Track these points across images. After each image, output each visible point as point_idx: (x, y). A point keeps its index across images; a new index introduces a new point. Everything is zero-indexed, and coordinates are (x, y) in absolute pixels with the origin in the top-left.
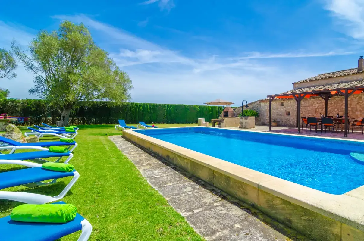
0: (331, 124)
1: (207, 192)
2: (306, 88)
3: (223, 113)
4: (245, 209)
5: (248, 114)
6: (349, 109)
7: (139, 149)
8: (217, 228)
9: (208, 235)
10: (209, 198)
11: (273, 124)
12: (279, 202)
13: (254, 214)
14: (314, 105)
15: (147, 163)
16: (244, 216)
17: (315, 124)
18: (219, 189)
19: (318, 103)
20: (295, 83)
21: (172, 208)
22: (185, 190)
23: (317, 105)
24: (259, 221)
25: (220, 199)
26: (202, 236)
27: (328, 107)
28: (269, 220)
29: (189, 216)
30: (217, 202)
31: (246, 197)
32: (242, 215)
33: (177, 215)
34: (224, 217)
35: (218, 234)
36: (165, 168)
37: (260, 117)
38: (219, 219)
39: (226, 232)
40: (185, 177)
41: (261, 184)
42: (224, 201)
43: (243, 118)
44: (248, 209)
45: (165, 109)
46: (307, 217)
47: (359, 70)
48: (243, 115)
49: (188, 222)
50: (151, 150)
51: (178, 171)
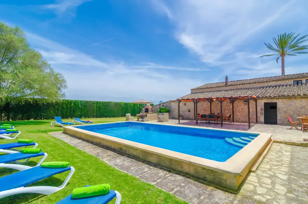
0: (214, 119)
1: (158, 170)
2: (199, 93)
3: (144, 109)
4: (183, 176)
5: (163, 111)
6: (223, 109)
7: (91, 144)
8: (173, 187)
9: (170, 191)
10: (162, 173)
11: (180, 118)
12: (200, 169)
13: (188, 178)
14: (204, 106)
15: (106, 155)
16: (184, 179)
17: (205, 119)
18: (165, 167)
19: (206, 104)
20: (192, 89)
21: (143, 182)
22: (145, 171)
23: (206, 106)
24: (192, 180)
25: (168, 173)
26: (168, 192)
27: (212, 107)
28: (196, 179)
29: (156, 184)
30: (167, 174)
31: (182, 169)
32: (183, 179)
33: (150, 185)
34: (174, 181)
35: (175, 190)
36: (122, 158)
37: (171, 113)
38: (172, 183)
39: (178, 188)
40: (139, 162)
41: (191, 161)
42: (171, 173)
43: (161, 114)
44: (185, 176)
45: (95, 105)
46: (213, 174)
47: (226, 85)
48: (160, 112)
49: (157, 187)
50: (101, 144)
51: (133, 159)
